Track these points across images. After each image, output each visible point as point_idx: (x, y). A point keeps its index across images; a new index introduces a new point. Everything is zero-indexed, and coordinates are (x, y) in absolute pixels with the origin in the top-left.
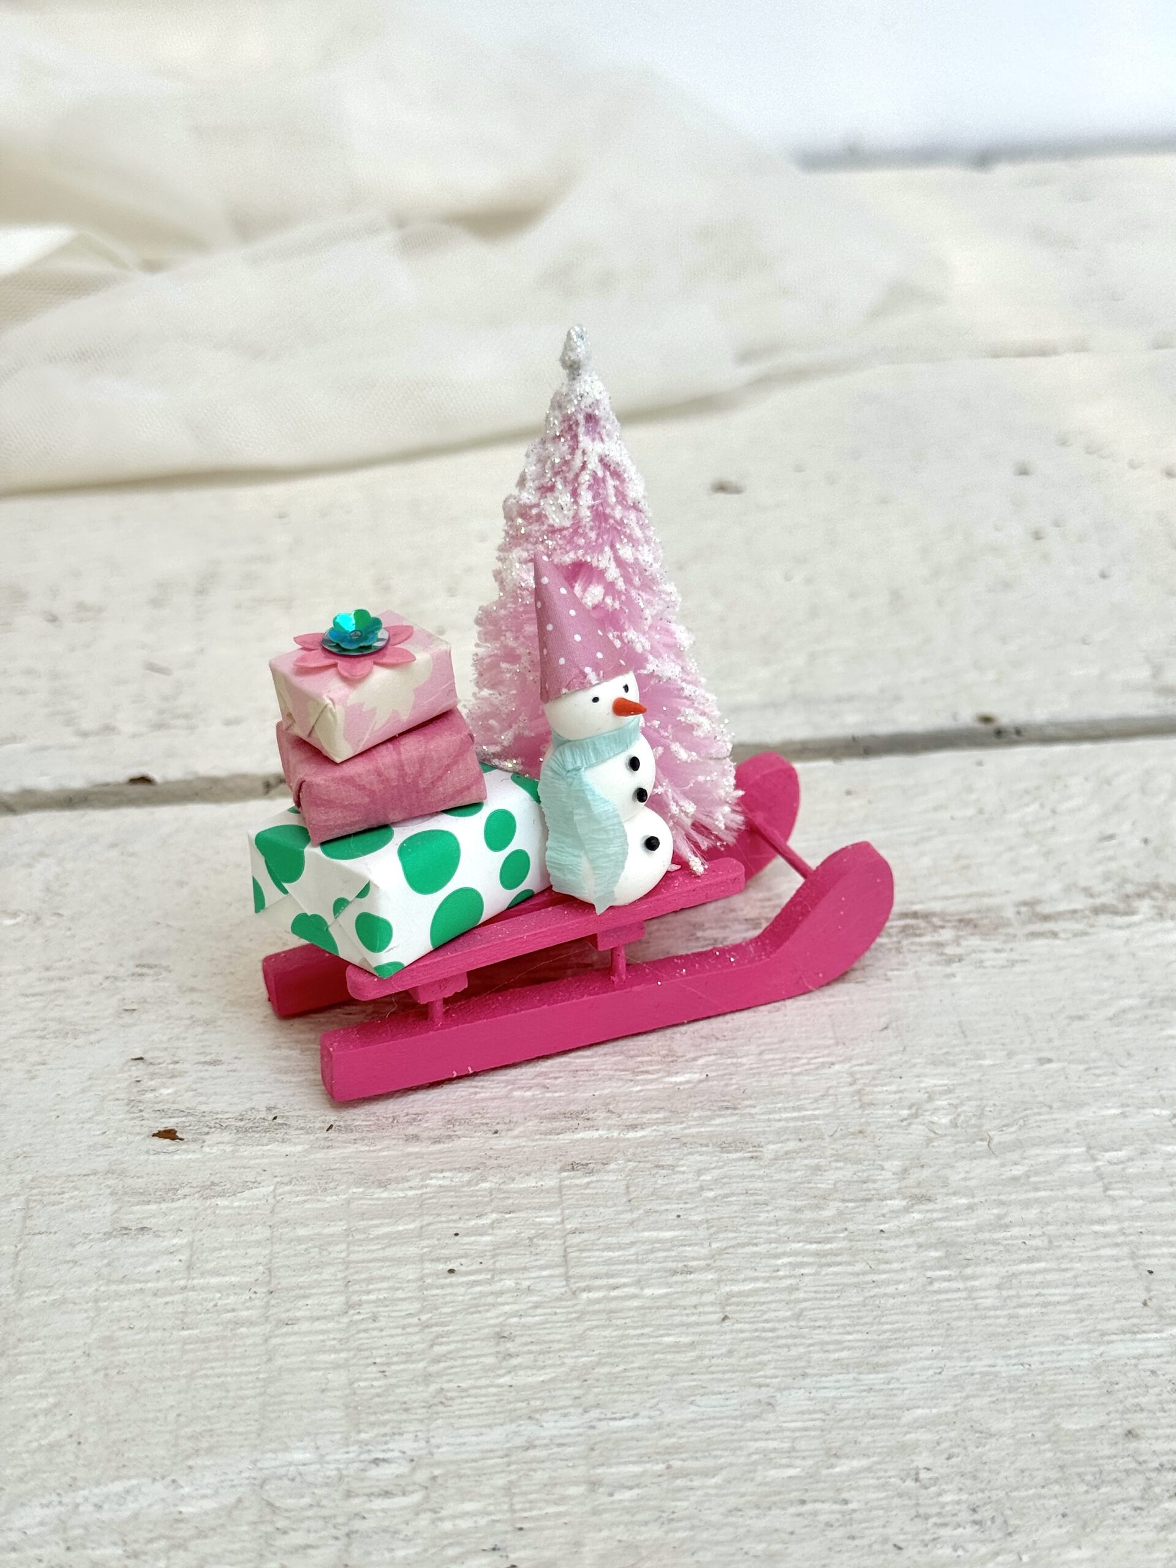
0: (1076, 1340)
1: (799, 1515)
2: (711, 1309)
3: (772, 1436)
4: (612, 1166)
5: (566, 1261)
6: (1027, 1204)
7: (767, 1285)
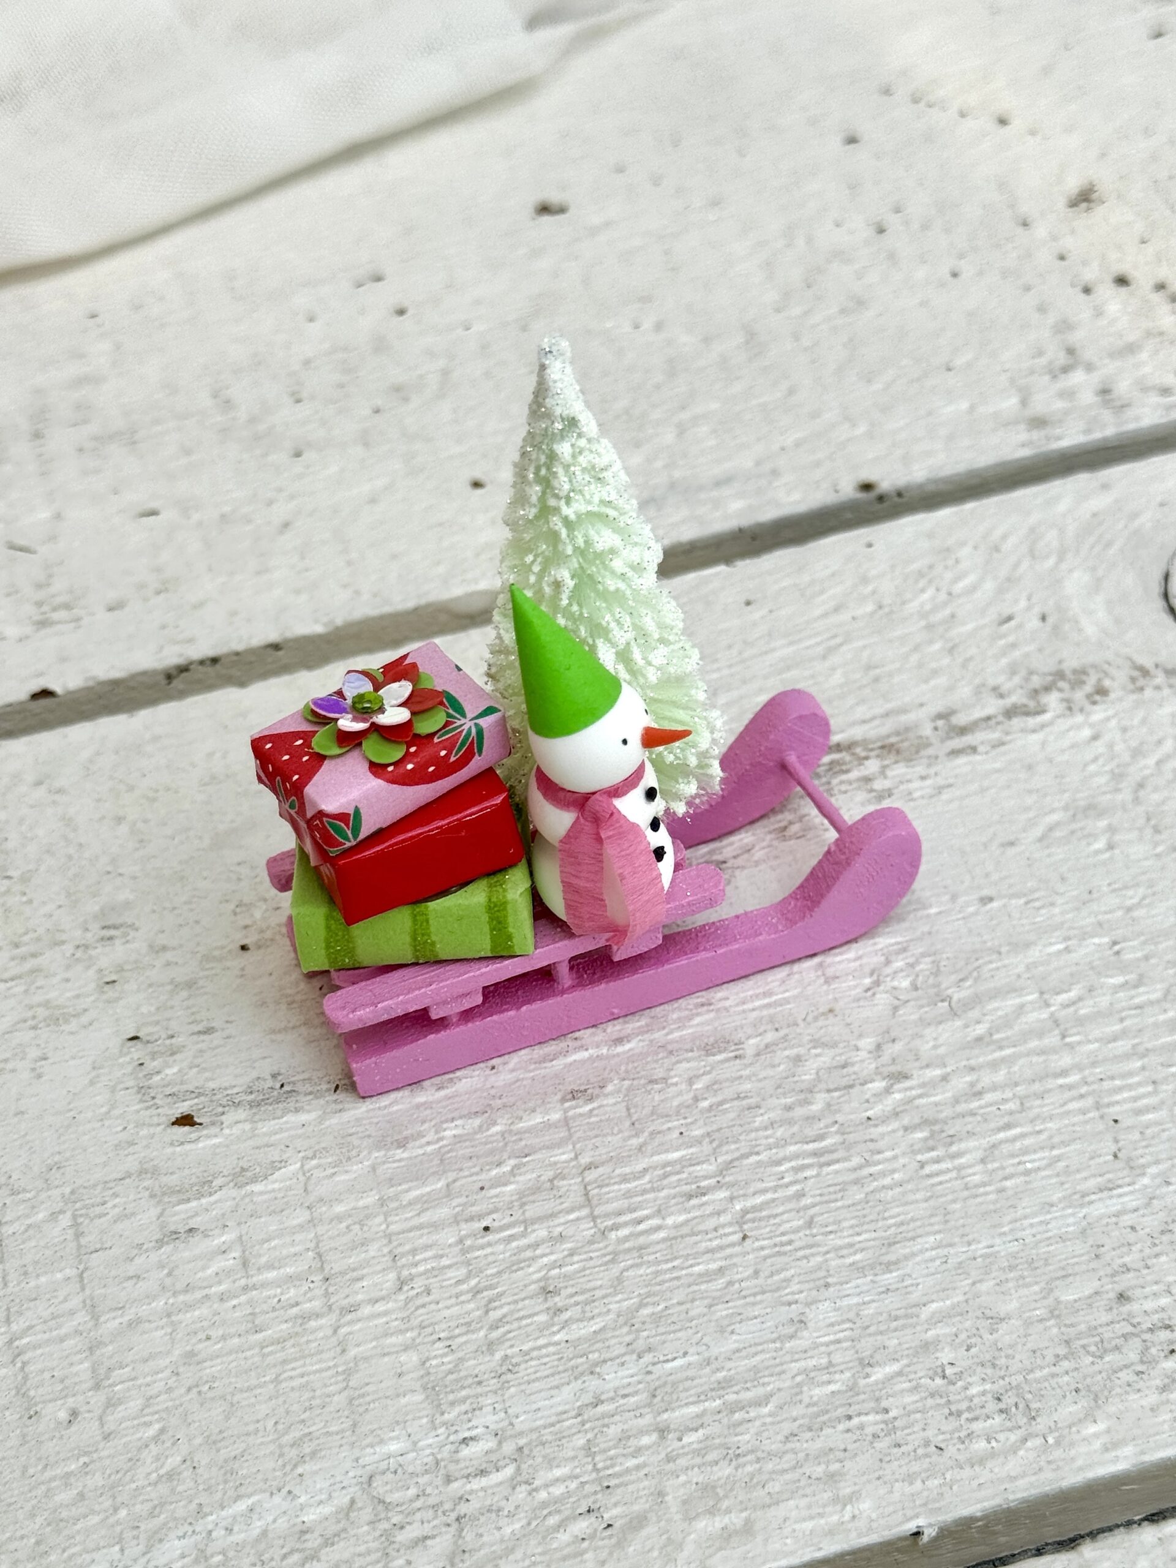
0: (1061, 1206)
1: (848, 1431)
2: (731, 1230)
3: (809, 1355)
4: (610, 1088)
5: (589, 1201)
6: (994, 1065)
7: (776, 1195)
